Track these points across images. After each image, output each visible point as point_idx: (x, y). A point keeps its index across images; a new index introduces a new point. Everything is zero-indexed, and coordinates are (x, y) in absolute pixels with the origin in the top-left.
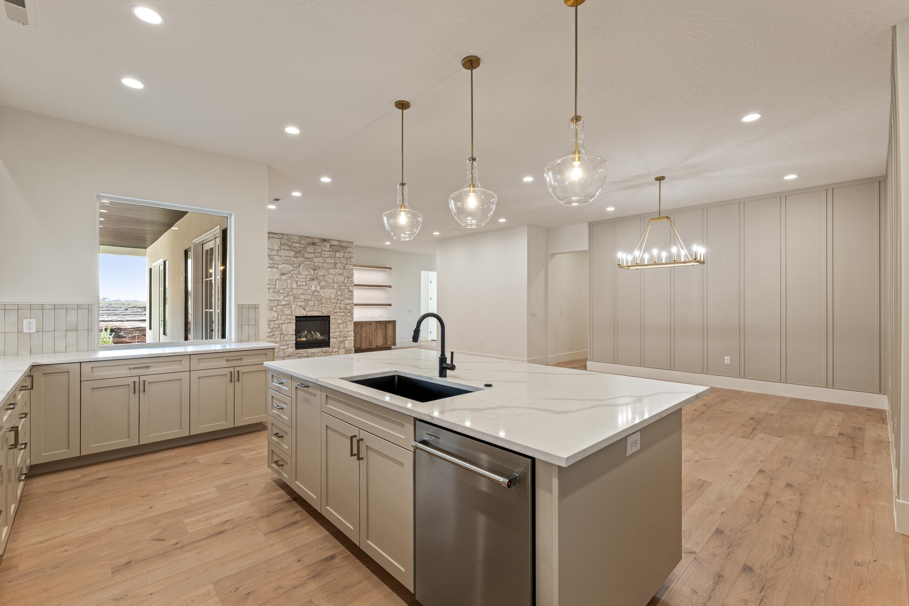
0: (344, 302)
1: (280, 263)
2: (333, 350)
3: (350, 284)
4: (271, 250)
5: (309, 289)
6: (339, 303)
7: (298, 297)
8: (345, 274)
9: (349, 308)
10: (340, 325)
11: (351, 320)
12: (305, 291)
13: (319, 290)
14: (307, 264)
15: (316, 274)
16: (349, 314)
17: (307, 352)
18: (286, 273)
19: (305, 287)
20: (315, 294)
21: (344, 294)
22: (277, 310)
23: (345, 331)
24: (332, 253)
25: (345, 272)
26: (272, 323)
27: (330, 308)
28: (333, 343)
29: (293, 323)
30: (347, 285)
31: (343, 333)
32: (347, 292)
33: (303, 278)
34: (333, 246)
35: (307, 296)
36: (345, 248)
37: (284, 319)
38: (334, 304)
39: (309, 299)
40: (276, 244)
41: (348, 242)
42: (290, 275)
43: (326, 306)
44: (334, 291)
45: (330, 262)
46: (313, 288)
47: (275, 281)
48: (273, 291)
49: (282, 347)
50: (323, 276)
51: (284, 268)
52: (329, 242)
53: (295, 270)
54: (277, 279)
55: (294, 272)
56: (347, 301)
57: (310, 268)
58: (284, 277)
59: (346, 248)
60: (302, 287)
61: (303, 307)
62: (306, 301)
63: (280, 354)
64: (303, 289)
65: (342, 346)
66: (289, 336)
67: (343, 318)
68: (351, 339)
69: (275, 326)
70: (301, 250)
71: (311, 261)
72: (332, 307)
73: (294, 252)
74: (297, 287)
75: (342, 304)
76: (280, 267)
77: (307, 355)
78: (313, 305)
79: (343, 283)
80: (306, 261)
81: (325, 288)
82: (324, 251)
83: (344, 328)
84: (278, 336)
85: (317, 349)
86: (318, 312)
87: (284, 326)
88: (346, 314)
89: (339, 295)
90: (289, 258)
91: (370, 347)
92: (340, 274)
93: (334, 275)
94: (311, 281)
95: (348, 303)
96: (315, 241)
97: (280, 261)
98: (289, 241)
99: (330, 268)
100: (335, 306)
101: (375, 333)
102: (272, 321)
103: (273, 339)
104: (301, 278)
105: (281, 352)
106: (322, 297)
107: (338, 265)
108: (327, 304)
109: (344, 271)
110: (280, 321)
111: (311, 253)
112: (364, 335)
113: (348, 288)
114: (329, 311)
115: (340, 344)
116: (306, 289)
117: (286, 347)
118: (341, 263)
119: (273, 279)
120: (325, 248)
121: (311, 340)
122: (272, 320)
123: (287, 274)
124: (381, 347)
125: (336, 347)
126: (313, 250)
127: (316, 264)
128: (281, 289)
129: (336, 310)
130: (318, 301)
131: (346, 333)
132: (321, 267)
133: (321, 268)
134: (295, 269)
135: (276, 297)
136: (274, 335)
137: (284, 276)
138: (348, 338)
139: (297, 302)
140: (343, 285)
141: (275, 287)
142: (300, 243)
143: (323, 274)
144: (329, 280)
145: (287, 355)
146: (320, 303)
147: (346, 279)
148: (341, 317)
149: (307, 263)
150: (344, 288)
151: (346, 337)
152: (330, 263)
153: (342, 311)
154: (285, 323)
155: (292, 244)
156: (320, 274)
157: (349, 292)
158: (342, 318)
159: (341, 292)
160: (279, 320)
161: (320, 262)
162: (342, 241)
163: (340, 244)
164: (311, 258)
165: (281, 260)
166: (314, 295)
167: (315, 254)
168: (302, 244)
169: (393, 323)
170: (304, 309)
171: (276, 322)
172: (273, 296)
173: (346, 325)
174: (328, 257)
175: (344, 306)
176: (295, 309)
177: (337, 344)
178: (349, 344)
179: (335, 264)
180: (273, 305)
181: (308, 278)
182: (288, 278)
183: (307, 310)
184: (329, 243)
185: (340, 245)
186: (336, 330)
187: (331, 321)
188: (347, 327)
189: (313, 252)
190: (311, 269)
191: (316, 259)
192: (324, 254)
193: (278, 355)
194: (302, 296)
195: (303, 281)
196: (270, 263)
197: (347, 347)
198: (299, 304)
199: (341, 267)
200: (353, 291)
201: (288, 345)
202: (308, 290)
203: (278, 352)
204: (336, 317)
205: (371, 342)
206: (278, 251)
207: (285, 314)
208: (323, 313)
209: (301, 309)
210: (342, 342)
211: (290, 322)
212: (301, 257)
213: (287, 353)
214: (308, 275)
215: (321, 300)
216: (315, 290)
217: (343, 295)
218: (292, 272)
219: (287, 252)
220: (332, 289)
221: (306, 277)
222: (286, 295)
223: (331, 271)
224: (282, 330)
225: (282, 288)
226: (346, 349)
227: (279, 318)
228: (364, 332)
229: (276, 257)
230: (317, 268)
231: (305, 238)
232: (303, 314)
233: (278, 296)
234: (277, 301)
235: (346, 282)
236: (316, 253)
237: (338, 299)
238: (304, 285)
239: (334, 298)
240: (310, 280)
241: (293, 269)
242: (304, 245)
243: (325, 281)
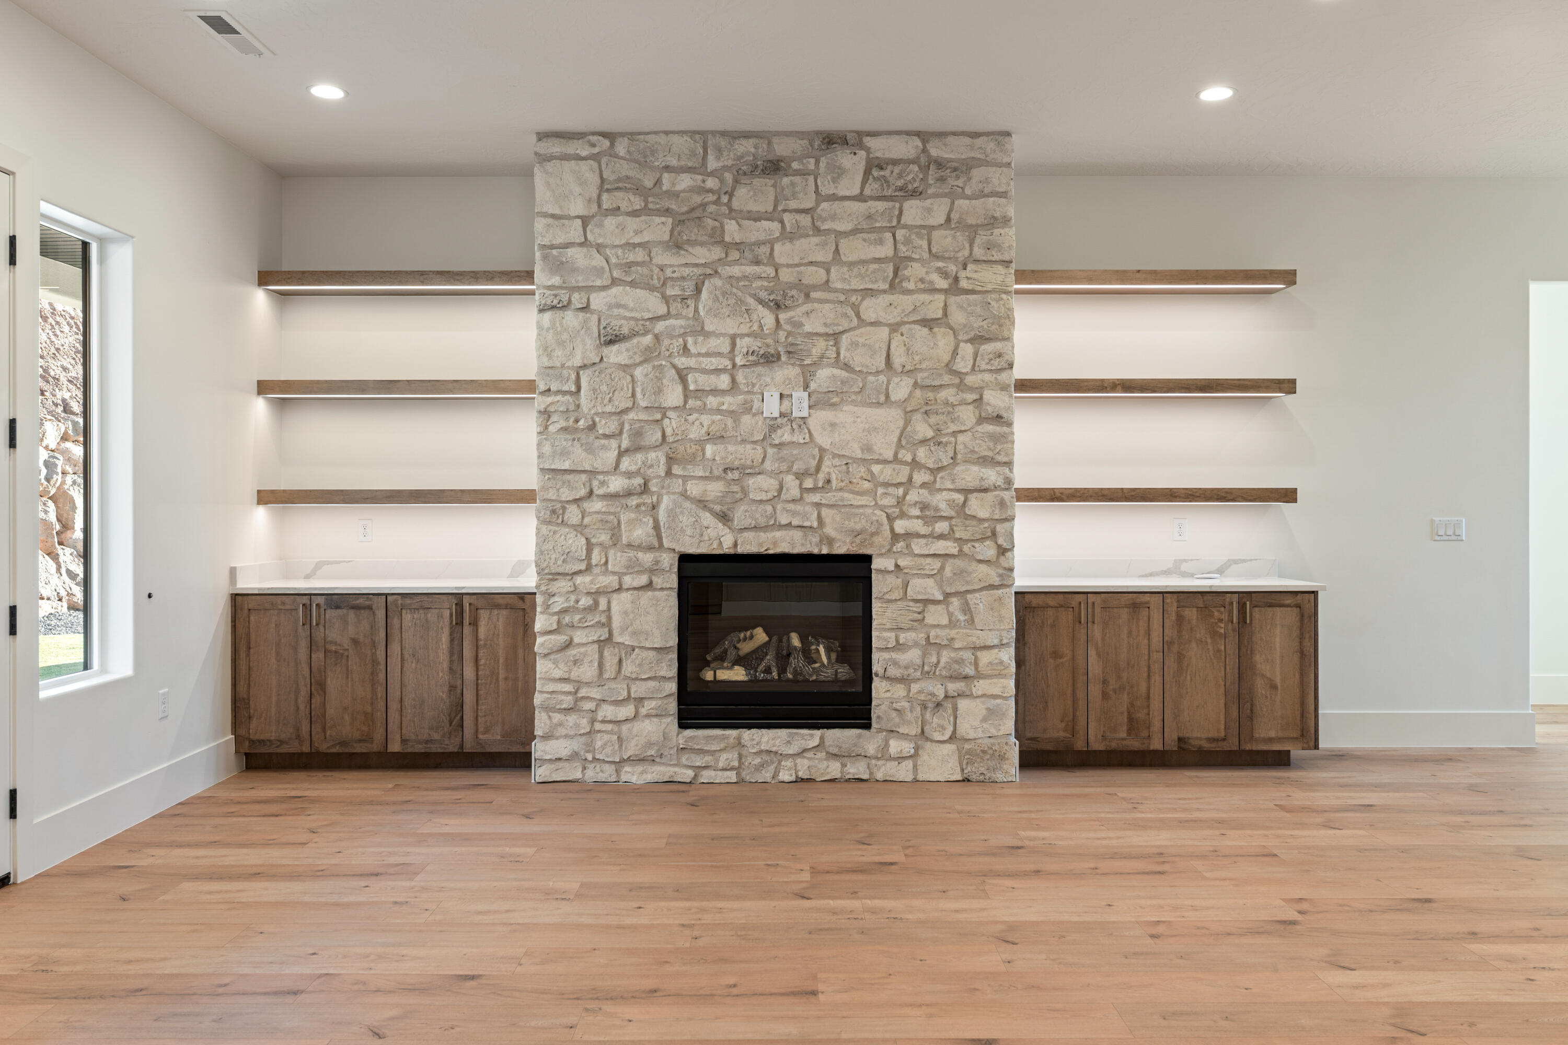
0: (953, 481)
1: (598, 283)
2: (887, 745)
3: (987, 377)
4: (550, 221)
5: (747, 408)
6: (924, 485)
7: (694, 456)
8: (957, 317)
9: (983, 514)
10: (932, 608)
11: (996, 581)
12: (730, 422)
13: (805, 413)
14: (738, 279)
15: (788, 327)
16: (987, 550)
17: (739, 744)
18: (625, 331)
19: (729, 402)
20: (784, 435)
21: (955, 434)
22: (587, 520)
23: (957, 645)
24: (881, 205)
25: (961, 308)
26: (563, 585)
27: (870, 511)
28: (883, 707)
29: (662, 589)
30: (970, 380)
31: (946, 655)
32: (974, 420)
33: (720, 354)
34: (882, 169)
35: (740, 448)
36: (955, 169)
37: (617, 569)
38: (891, 490)
39: (749, 463)
40: (577, 190)
41: (975, 135)
42: (648, 340)
43: (842, 499)
44: (891, 417)
45: (870, 256)
46: (772, 407)
47: (573, 377)
48: (563, 424)
49: (607, 711)
50: (827, 335)
51: (618, 306)
52: (860, 145)
53: (673, 312)
54: (584, 367)
55: (667, 323)
56: (970, 475)
57: (751, 301)
58: (617, 355)
59: (964, 168)
60: (712, 401)
61: (717, 508)
62: (736, 475)
63: (599, 744)
64: (718, 411)
65: (940, 727)
66: (645, 654)
67: (948, 572)
68: (997, 691)
69: (577, 601)
70: (704, 206)
71: (757, 263)
72: (882, 508)
73: (670, 220)
74: (686, 402)
75: (940, 490)
76: (598, 301)
77: (736, 764)
78: (770, 496)
79: (949, 368)
80: (736, 262)
81: (835, 400)
82: (834, 198)
83: (952, 624)
84: (585, 654)
85: (790, 735)
86: (798, 534)
87: (620, 603)
88: (966, 548)
89: (924, 442)
90: (639, 255)
91: (1134, 744)
92: (928, 323)
93: (888, 325)
94: (759, 369)
95: (976, 484)
96: (782, 148)
97: (599, 272)
98: (643, 164)
99: (869, 293)
100: (900, 501)
101: (1171, 661)
102: (559, 574)
103: (562, 665)
104: (708, 355)
105: (606, 737)
106: (822, 450)
107: (914, 271)
108: (853, 492)
109: (953, 300)
110: (601, 578)
111: (757, 218)
112: (1095, 667)
113: (975, 396)
114: (858, 527)
115: (928, 716)
116: (733, 411)
117: (627, 711)
118: (937, 257)
119: (563, 366)
120: (834, 180)
121: (772, 680)
122: (560, 570)
123: (634, 334)
124: (1207, 746)
125: (901, 731)
126: (772, 198)
127: (786, 276)
128: (602, 414)
129: (901, 526)
130: (800, 476)
131: (967, 655)
132: (815, 287)
133: (814, 295)
134: (676, 307)
135: (578, 457)
136: (569, 645)
137: (615, 348)
138: (980, 687)
139: (685, 478)
140: (946, 379)
141: (572, 407)
142: (700, 169)
143: (825, 325)
144: (859, 359)
145: (631, 750)
146: (809, 483)
147: (967, 350)
148: (937, 564)
149: (736, 271)
150: (952, 399)
151: (966, 677)
152: (864, 262)
153: (942, 527)
154: (625, 586)
155: (658, 182)
156: (808, 328)
157: (981, 420)
158: (942, 568)
159: (933, 419)
160: (596, 570)
161: (811, 263)
162: (942, 135)
163: (924, 150)
164: (759, 243)
165: (602, 268)
166: (777, 442)
167: (782, 222)
168: (712, 174)
169: (1298, 606)
170: (724, 518)
171: (579, 580)
172: (564, 453)
173: (967, 609)
174: (855, 231)
175: (951, 503)
176: (672, 515)
177: (909, 716)
178: (985, 720)
179: (899, 263)
180: (566, 495)
181: (745, 350)
182: (638, 359)
183: (736, 523)
184: (862, 154)
185: (929, 156)
186: (903, 637)
187: (879, 586)
188: (971, 621)
189: (771, 209)
190: (761, 302)
191: (788, 245)
192: (833, 217)
193: (588, 752)
194: (709, 449)
195: (718, 371)
196: (549, 288)
197: (972, 735)
198: (694, 489)
199: (931, 282)
200: (1004, 415)
201: (640, 700)
202: (746, 419)
203: (589, 733)
204: (902, 563)
205: (1141, 715)
206: (585, 221)
207: (625, 540)
208: (830, 541)
209: (707, 519)
210: (938, 705)
211: (649, 586)
212: (702, 244)
213: (633, 742)
214: (742, 336)
215: (818, 468)
216: (782, 415)
217: (944, 440)
218: (660, 326)
219: (633, 223)
220: (878, 404)
221: (733, 345)
222: (625, 443)
223: (872, 309)
224: (608, 624)
225: (609, 408)
226: (967, 746)
227: (594, 562)
228: (1092, 653)
229: (575, 254)
230: (794, 292)
231: (723, 143)
232: (715, 546)
233: (589, 450)
234: (584, 477)
235: (963, 365)
236: (787, 217)
237: (915, 464)
238: (723, 392)
239: (889, 455)
240: (755, 364)
241: (662, 310)
242: (722, 181)
243: (841, 364)
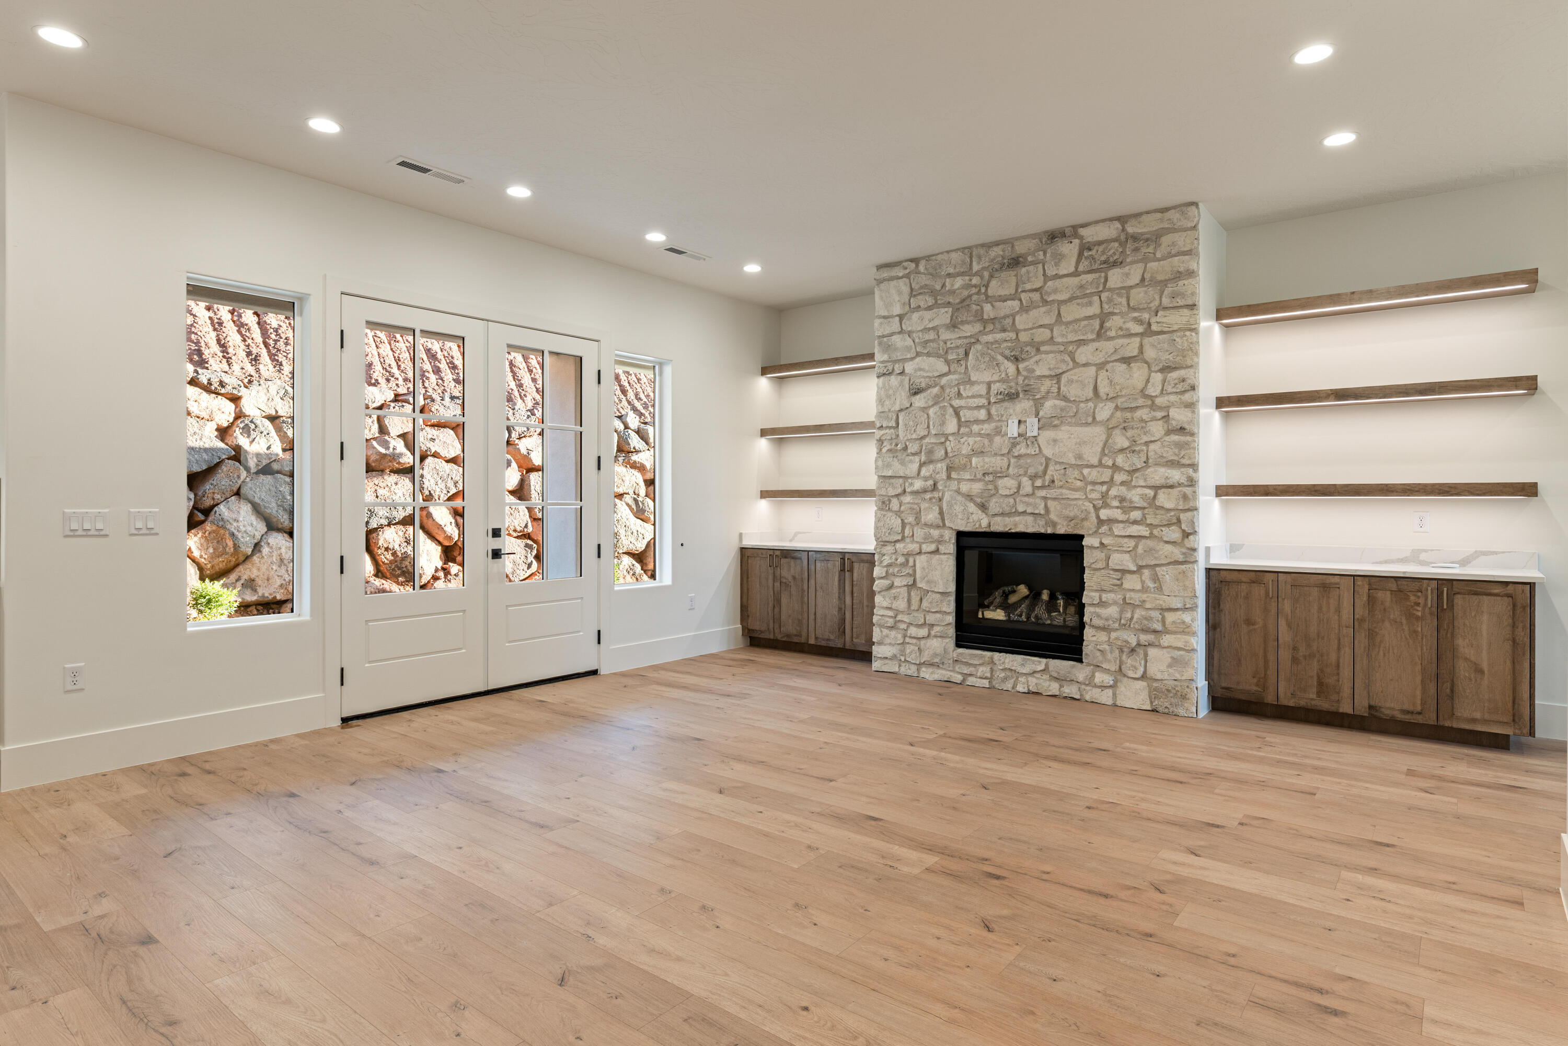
0: (1145, 480)
1: (909, 356)
2: (1093, 676)
3: (1173, 398)
4: (882, 320)
5: (998, 432)
6: (1123, 483)
7: (965, 465)
8: (1150, 353)
9: (1168, 505)
10: (1128, 576)
11: (1181, 558)
12: (986, 441)
13: (1035, 434)
14: (992, 343)
15: (1024, 373)
16: (1173, 534)
17: (992, 662)
18: (923, 385)
19: (987, 428)
20: (1022, 449)
21: (1147, 443)
22: (902, 508)
23: (1148, 605)
24: (1090, 277)
25: (1153, 346)
26: (889, 549)
27: (1080, 502)
28: (1090, 647)
29: (945, 554)
30: (1159, 401)
31: (1138, 613)
32: (1163, 433)
33: (981, 396)
34: (1090, 250)
35: (993, 460)
36: (1147, 240)
37: (918, 540)
38: (1098, 487)
39: (999, 469)
40: (897, 298)
41: (1166, 210)
42: (935, 390)
43: (1062, 494)
44: (1096, 434)
45: (1082, 316)
46: (1013, 430)
47: (894, 417)
48: (888, 447)
49: (913, 631)
50: (1051, 376)
51: (920, 369)
52: (1076, 235)
53: (952, 370)
54: (901, 410)
55: (948, 378)
56: (1159, 474)
57: (1000, 358)
58: (919, 401)
59: (1155, 238)
60: (975, 428)
61: (979, 500)
62: (990, 478)
63: (908, 651)
64: (980, 435)
65: (1134, 666)
66: (934, 595)
67: (1140, 549)
68: (1180, 645)
69: (897, 560)
70: (970, 296)
71: (1004, 330)
72: (1091, 501)
73: (951, 309)
74: (959, 430)
75: (1135, 487)
76: (909, 367)
77: (988, 675)
78: (1012, 492)
79: (1143, 393)
80: (991, 332)
81: (1056, 422)
82: (1057, 277)
83: (1144, 589)
84: (899, 593)
85: (1024, 660)
86: (1030, 519)
87: (921, 561)
88: (1155, 532)
89: (1122, 450)
90: (931, 335)
91: (1325, 705)
92: (1127, 360)
93: (1095, 365)
94: (1006, 404)
95: (1162, 482)
96: (1021, 248)
97: (908, 349)
98: (934, 276)
99: (1081, 342)
100: (1104, 496)
101: (1362, 638)
102: (888, 542)
103: (887, 599)
104: (973, 397)
105: (912, 647)
106: (1048, 460)
107: (1114, 322)
108: (1070, 489)
109: (1147, 341)
110: (910, 545)
111: (1004, 299)
112: (1285, 635)
113: (1163, 414)
114: (1072, 514)
115: (1124, 657)
116: (988, 435)
117: (923, 632)
118: (1134, 309)
119: (889, 410)
120: (1057, 264)
121: (1023, 622)
122: (887, 539)
123: (929, 387)
124: (1400, 716)
125: (1104, 666)
126: (1014, 284)
127: (1024, 337)
128: (909, 440)
129: (1104, 514)
130: (1033, 478)
131: (1156, 614)
132: (1043, 343)
133: (1042, 349)
134: (954, 366)
135: (897, 468)
136: (891, 587)
137: (918, 397)
138: (1167, 640)
139: (959, 481)
140: (1141, 402)
141: (894, 437)
142: (968, 272)
143: (1050, 369)
144: (1073, 392)
145: (925, 657)
146: (1039, 483)
147: (1157, 378)
148: (1131, 543)
149: (990, 338)
150: (1145, 417)
151: (1155, 632)
152: (1077, 321)
153: (1136, 515)
154: (923, 551)
155: (944, 285)
156: (1038, 373)
157: (1169, 432)
158: (1136, 547)
159: (1130, 433)
160: (908, 540)
161: (1041, 326)
162: (1137, 216)
163: (1123, 230)
164: (1005, 317)
165: (911, 346)
166: (1016, 454)
167: (1020, 300)
168: (976, 274)
170: (983, 507)
171: (898, 545)
172: (888, 466)
173: (1156, 579)
174: (1071, 299)
175: (1143, 497)
176: (949, 503)
177: (1109, 656)
178: (1170, 666)
179: (1103, 317)
180: (891, 492)
181: (996, 392)
182: (930, 403)
183: (991, 512)
184: (1076, 242)
185: (1127, 234)
186: (1105, 597)
187: (1088, 559)
188: (1160, 589)
189: (1013, 292)
190: (1006, 358)
191: (1024, 316)
192: (1055, 291)
193: (902, 655)
194: (974, 460)
195: (978, 408)
196: (883, 362)
197: (1159, 676)
198: (964, 488)
199: (1128, 329)
200: (1187, 426)
201: (932, 626)
202: (998, 440)
203: (902, 643)
204: (1105, 541)
205: (1331, 681)
206: (901, 317)
207: (923, 520)
208: (1054, 524)
209: (972, 507)
210: (1133, 650)
211: (937, 551)
212: (968, 323)
213: (926, 653)
214: (995, 382)
215: (1045, 472)
216: (1020, 435)
217: (1137, 449)
218: (944, 381)
219: (928, 315)
220: (1087, 424)
221: (989, 388)
222: (923, 458)
223: (1083, 355)
224: (914, 574)
225: (914, 436)
226: (1155, 685)
227: (906, 535)
228: (1282, 623)
229: (896, 338)
230: (1028, 348)
231: (982, 251)
232: (977, 526)
233: (903, 463)
234: (901, 480)
235: (1153, 390)
236: (1023, 296)
237: (1115, 468)
238: (983, 422)
239: (1095, 461)
240: (1003, 401)
241: (945, 369)
242: (982, 277)
243: (1061, 397)
